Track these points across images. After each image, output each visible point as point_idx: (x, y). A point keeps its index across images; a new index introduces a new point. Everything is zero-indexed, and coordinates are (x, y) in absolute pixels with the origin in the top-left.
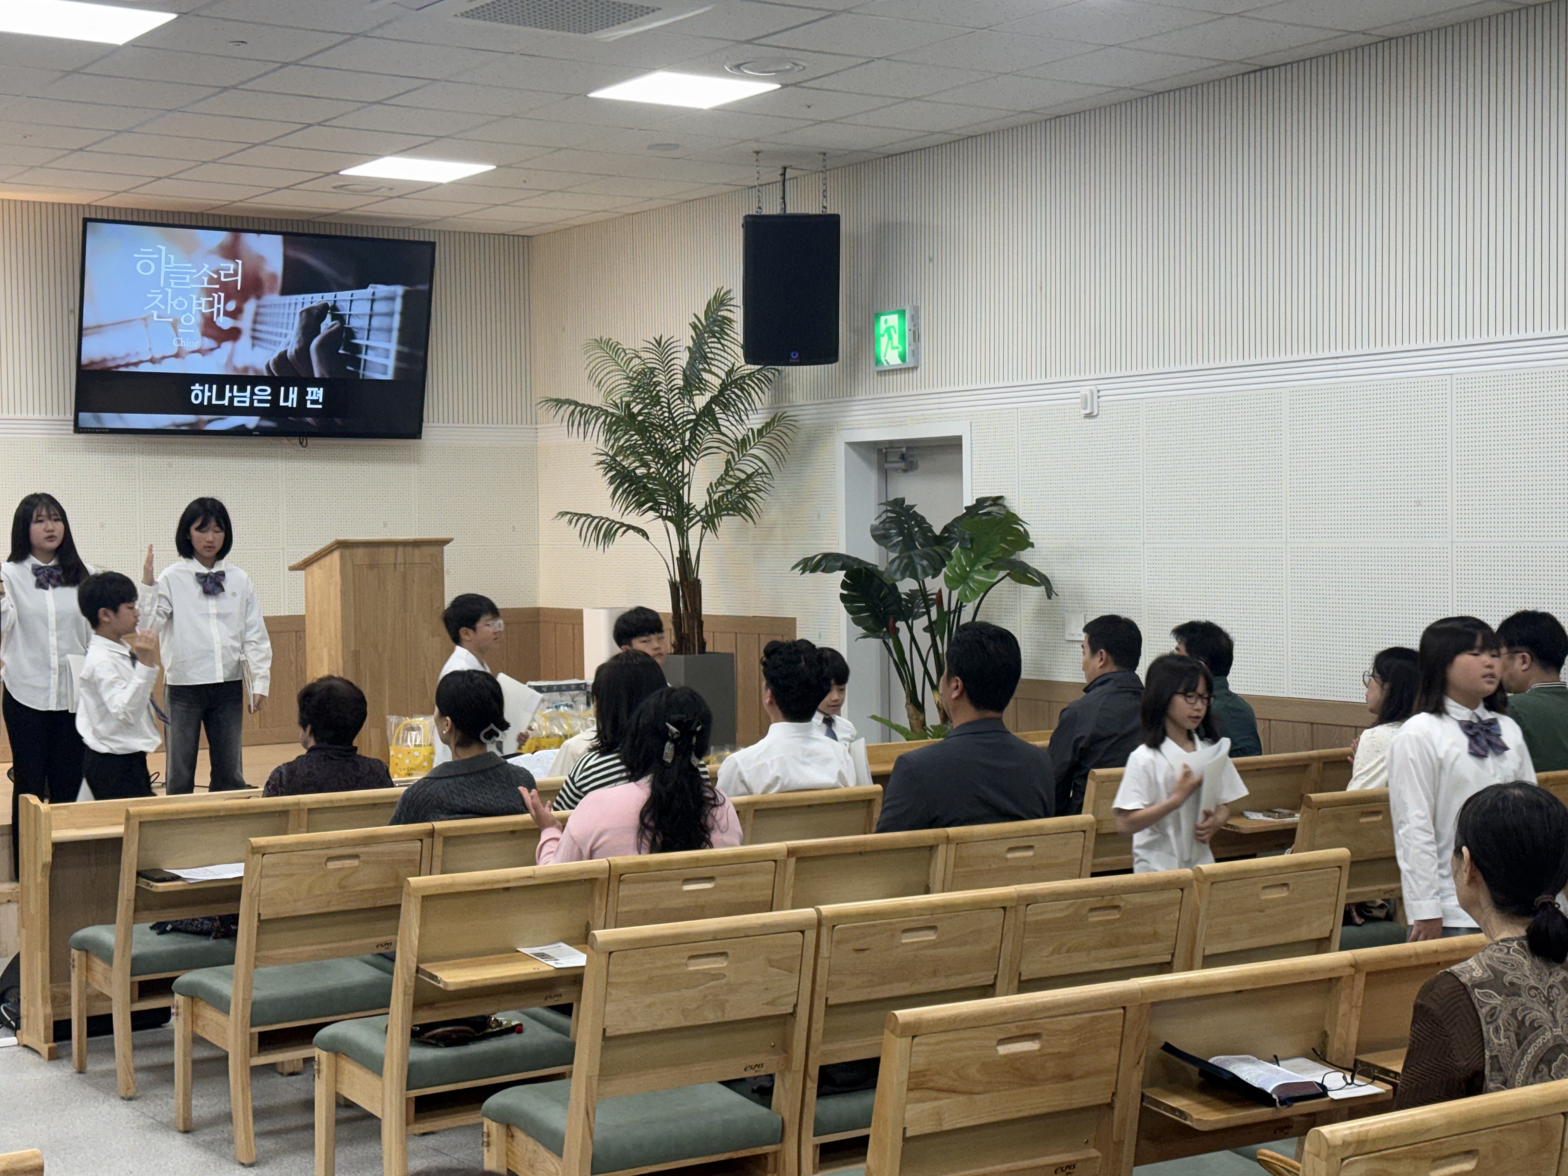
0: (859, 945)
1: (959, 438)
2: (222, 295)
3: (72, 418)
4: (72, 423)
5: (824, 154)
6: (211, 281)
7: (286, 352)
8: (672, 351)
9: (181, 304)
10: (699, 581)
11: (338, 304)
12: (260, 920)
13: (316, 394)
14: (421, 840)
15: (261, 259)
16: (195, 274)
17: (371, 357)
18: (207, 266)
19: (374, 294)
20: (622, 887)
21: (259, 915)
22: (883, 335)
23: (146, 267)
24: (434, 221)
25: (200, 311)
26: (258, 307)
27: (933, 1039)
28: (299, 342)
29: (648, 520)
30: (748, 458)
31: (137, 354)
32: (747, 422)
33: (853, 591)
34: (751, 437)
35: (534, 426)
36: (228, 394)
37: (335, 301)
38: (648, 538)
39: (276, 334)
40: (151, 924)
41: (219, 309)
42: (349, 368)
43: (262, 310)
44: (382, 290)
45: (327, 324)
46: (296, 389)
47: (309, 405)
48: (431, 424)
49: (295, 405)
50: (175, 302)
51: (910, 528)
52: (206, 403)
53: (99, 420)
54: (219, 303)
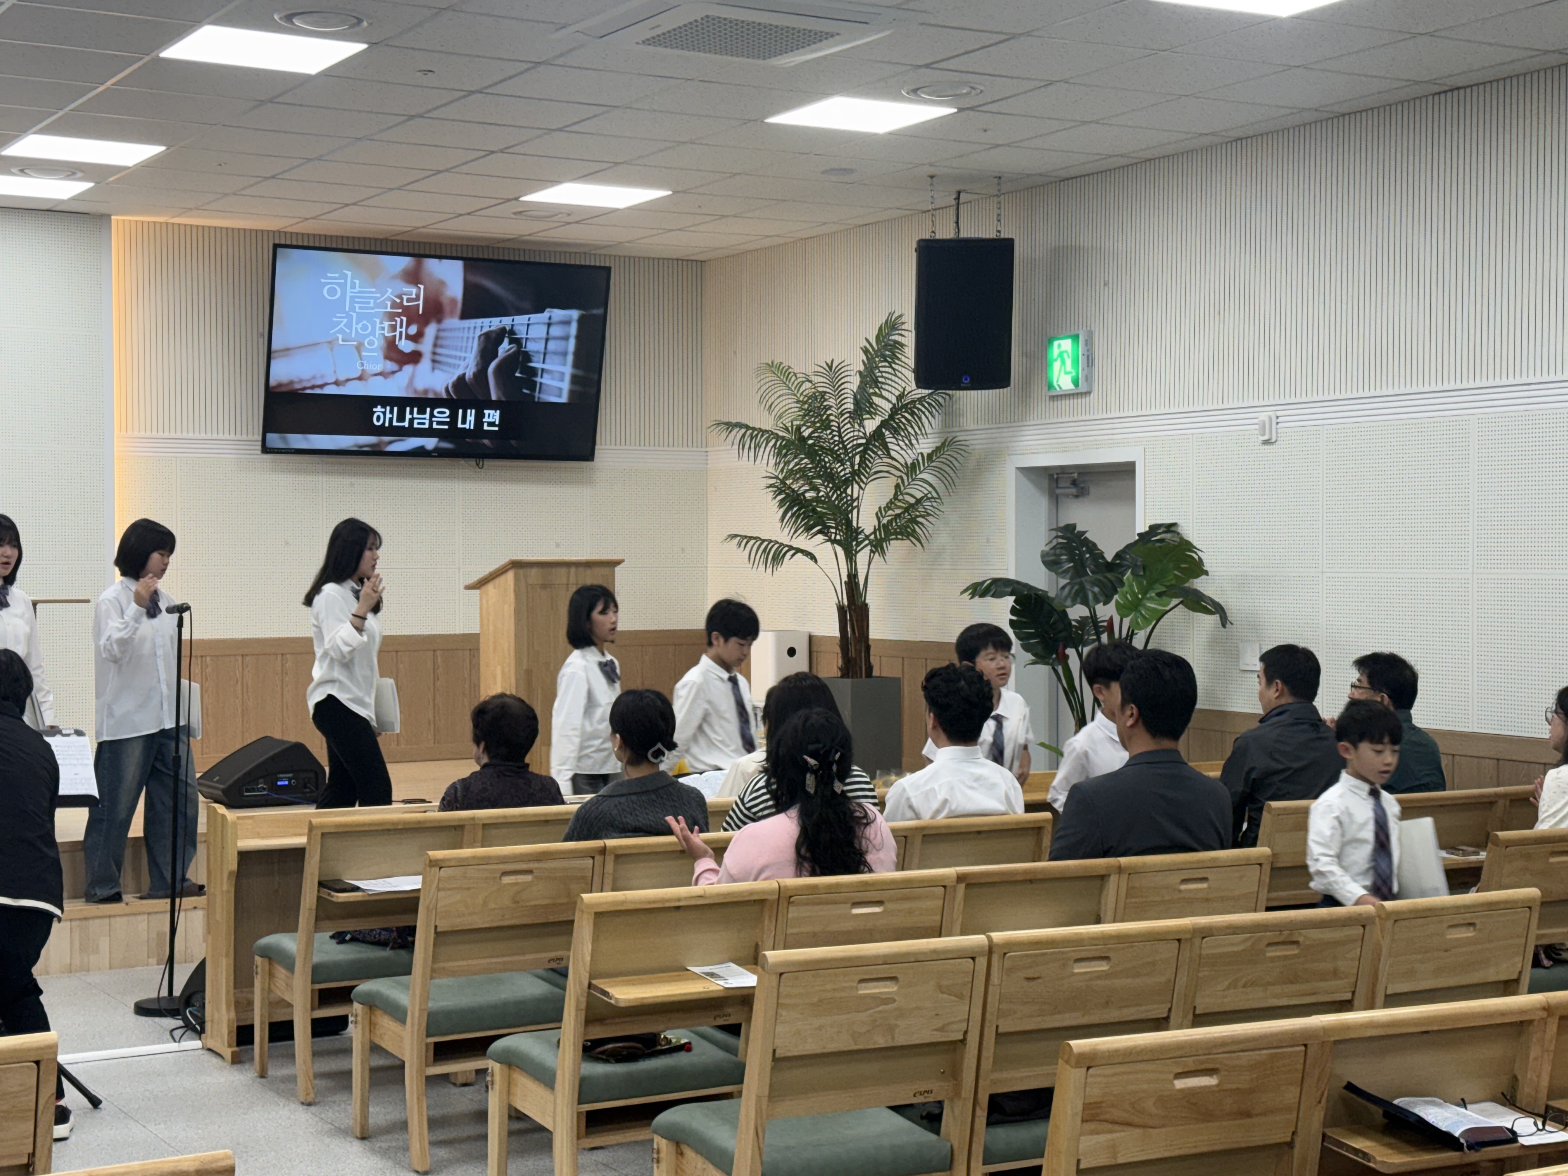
0: (1030, 973)
1: (1133, 464)
2: (404, 319)
3: (260, 438)
4: (260, 443)
5: (1000, 178)
6: (394, 305)
7: (464, 375)
8: (843, 375)
9: (365, 328)
10: (867, 605)
11: (515, 328)
12: (436, 933)
13: (493, 416)
14: (593, 858)
15: (442, 283)
16: (378, 298)
17: (546, 380)
18: (390, 290)
19: (550, 318)
20: (791, 909)
21: (436, 927)
22: (1056, 360)
23: (332, 292)
24: (610, 246)
25: (383, 334)
26: (439, 330)
27: (1108, 1071)
28: (477, 365)
29: (817, 544)
30: (918, 482)
31: (322, 376)
32: (917, 446)
33: (1021, 617)
34: (921, 461)
35: (704, 449)
36: (408, 416)
37: (513, 325)
38: (816, 561)
39: (455, 357)
40: (331, 934)
41: (401, 333)
42: (525, 391)
43: (442, 334)
44: (558, 314)
45: (505, 348)
46: (473, 411)
47: (486, 427)
48: (604, 447)
49: (472, 427)
50: (360, 325)
51: (1081, 554)
52: (387, 425)
53: (285, 440)
54: (401, 327)
